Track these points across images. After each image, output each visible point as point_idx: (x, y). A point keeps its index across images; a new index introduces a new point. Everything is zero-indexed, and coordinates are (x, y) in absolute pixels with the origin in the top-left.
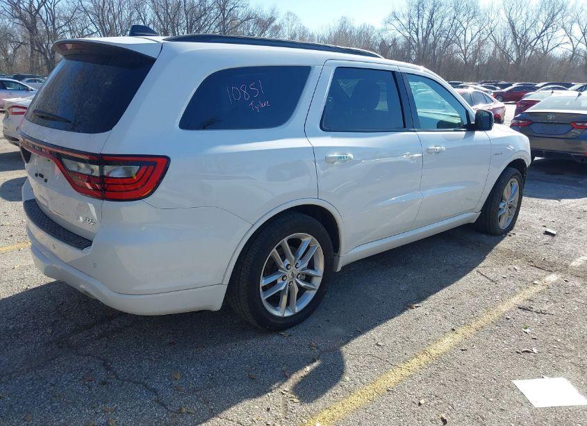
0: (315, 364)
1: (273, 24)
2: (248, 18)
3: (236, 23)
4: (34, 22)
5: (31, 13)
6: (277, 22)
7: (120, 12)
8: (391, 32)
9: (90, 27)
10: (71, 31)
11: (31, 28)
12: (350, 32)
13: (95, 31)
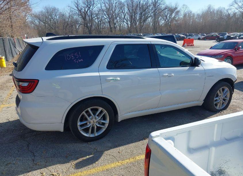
0: (91, 156)
1: (176, 11)
2: (165, 9)
3: (160, 11)
4: (85, 16)
5: (84, 13)
6: (178, 9)
7: (115, 10)
8: (233, 10)
9: (105, 17)
10: (98, 18)
11: (84, 18)
12: (213, 11)
13: (106, 18)
